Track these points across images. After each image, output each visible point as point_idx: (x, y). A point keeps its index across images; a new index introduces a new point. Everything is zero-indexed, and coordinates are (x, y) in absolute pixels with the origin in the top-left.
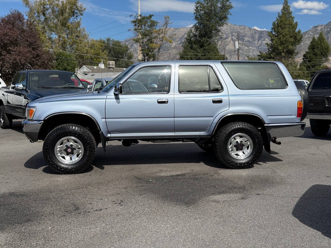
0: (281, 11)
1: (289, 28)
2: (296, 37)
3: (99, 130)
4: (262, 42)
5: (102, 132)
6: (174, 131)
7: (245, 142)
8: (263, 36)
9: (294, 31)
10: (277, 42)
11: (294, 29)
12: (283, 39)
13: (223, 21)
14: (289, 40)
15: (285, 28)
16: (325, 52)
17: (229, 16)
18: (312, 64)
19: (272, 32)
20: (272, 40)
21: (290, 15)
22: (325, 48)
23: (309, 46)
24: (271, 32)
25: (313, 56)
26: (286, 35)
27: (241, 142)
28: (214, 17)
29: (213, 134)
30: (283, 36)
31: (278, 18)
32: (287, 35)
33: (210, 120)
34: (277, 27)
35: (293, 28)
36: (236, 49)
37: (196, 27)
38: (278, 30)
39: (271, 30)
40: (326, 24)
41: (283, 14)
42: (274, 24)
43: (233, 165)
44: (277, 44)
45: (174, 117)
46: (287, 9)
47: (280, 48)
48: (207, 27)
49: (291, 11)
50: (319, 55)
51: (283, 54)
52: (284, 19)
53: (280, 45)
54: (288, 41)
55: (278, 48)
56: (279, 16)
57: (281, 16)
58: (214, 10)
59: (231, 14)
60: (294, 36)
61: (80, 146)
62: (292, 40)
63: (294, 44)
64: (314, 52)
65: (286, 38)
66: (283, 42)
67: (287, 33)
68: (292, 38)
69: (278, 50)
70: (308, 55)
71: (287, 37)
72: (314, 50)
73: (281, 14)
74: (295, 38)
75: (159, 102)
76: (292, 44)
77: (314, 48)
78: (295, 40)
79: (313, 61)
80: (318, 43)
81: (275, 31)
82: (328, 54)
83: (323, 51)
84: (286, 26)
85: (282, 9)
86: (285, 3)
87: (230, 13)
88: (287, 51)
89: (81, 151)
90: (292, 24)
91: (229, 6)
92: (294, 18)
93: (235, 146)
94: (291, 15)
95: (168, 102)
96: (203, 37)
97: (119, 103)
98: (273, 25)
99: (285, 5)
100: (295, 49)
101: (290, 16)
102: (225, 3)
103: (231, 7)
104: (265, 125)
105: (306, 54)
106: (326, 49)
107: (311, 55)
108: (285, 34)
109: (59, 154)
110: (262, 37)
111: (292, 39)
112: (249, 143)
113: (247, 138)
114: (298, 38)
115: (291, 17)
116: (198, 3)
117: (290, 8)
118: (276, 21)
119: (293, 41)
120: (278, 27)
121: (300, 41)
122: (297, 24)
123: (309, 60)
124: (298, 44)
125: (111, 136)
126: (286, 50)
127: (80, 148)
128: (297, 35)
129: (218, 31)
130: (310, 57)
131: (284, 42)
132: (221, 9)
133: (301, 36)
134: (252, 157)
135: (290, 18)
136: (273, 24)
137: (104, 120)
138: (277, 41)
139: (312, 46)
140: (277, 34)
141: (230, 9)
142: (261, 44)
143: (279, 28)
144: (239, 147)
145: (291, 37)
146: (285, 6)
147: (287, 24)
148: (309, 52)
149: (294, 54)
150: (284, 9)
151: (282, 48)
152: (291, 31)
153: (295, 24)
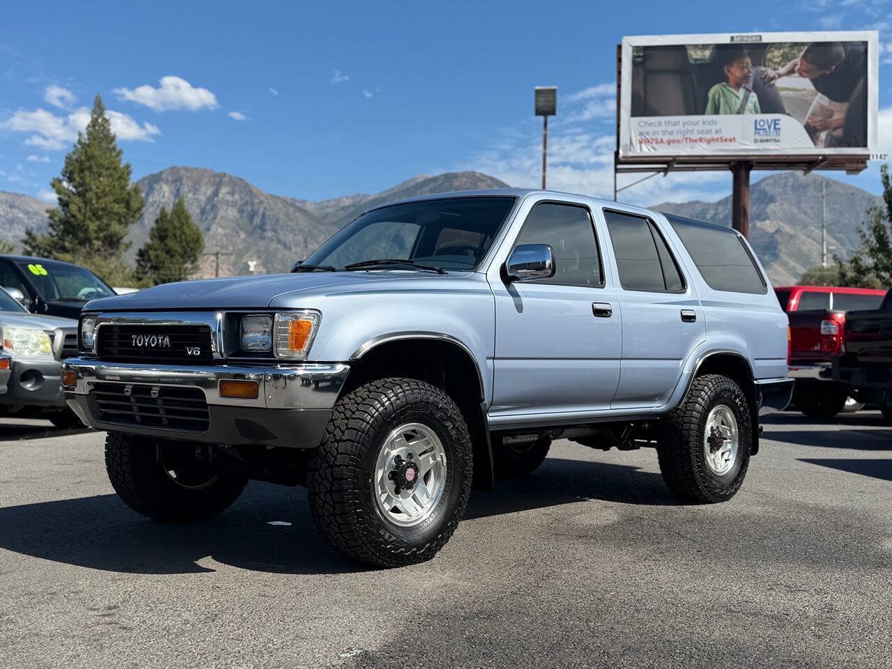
0: (87, 128)
1: (109, 176)
2: (130, 203)
3: (482, 398)
5: (485, 404)
9: (123, 188)
10: (83, 211)
11: (123, 182)
12: (97, 202)
14: (112, 208)
15: (100, 175)
16: (192, 249)
18: (163, 275)
19: (61, 181)
20: (64, 204)
21: (111, 143)
23: (152, 230)
24: (57, 179)
25: (163, 256)
30: (98, 198)
31: (79, 146)
32: (106, 195)
33: (678, 369)
34: (78, 171)
35: (120, 180)
38: (81, 178)
39: (61, 177)
41: (93, 138)
44: (82, 214)
45: (621, 359)
46: (103, 125)
47: (92, 226)
49: (112, 135)
50: (180, 254)
51: (97, 244)
53: (90, 218)
54: (111, 210)
55: (84, 225)
56: (80, 142)
57: (87, 141)
60: (123, 199)
63: (123, 219)
64: (166, 245)
65: (105, 202)
66: (97, 213)
67: (108, 189)
68: (119, 203)
69: (86, 231)
70: (152, 253)
71: (107, 199)
72: (166, 242)
73: (86, 136)
74: (128, 206)
75: (596, 312)
76: (120, 218)
77: (166, 237)
78: (126, 210)
79: (164, 269)
80: (173, 224)
81: (71, 180)
82: (198, 254)
83: (188, 246)
84: (102, 171)
85: (89, 126)
86: (97, 110)
88: (105, 238)
90: (118, 169)
92: (120, 152)
94: (114, 144)
95: (610, 311)
98: (67, 163)
99: (96, 116)
100: (126, 234)
101: (111, 146)
104: (755, 382)
105: (145, 250)
106: (194, 242)
107: (159, 252)
108: (104, 191)
111: (119, 207)
114: (134, 205)
115: (114, 149)
117: (110, 125)
118: (74, 153)
119: (124, 213)
120: (82, 171)
121: (138, 215)
122: (130, 169)
123: (154, 264)
124: (132, 223)
126: (104, 233)
128: (131, 199)
130: (157, 257)
131: (101, 213)
133: (140, 202)
135: (110, 150)
136: (68, 161)
137: (490, 362)
138: (83, 207)
139: (160, 229)
140: (77, 189)
143: (87, 173)
145: (116, 201)
146: (97, 119)
147: (106, 165)
148: (153, 245)
149: (122, 247)
150: (94, 126)
151: (95, 228)
152: (117, 187)
153: (123, 168)
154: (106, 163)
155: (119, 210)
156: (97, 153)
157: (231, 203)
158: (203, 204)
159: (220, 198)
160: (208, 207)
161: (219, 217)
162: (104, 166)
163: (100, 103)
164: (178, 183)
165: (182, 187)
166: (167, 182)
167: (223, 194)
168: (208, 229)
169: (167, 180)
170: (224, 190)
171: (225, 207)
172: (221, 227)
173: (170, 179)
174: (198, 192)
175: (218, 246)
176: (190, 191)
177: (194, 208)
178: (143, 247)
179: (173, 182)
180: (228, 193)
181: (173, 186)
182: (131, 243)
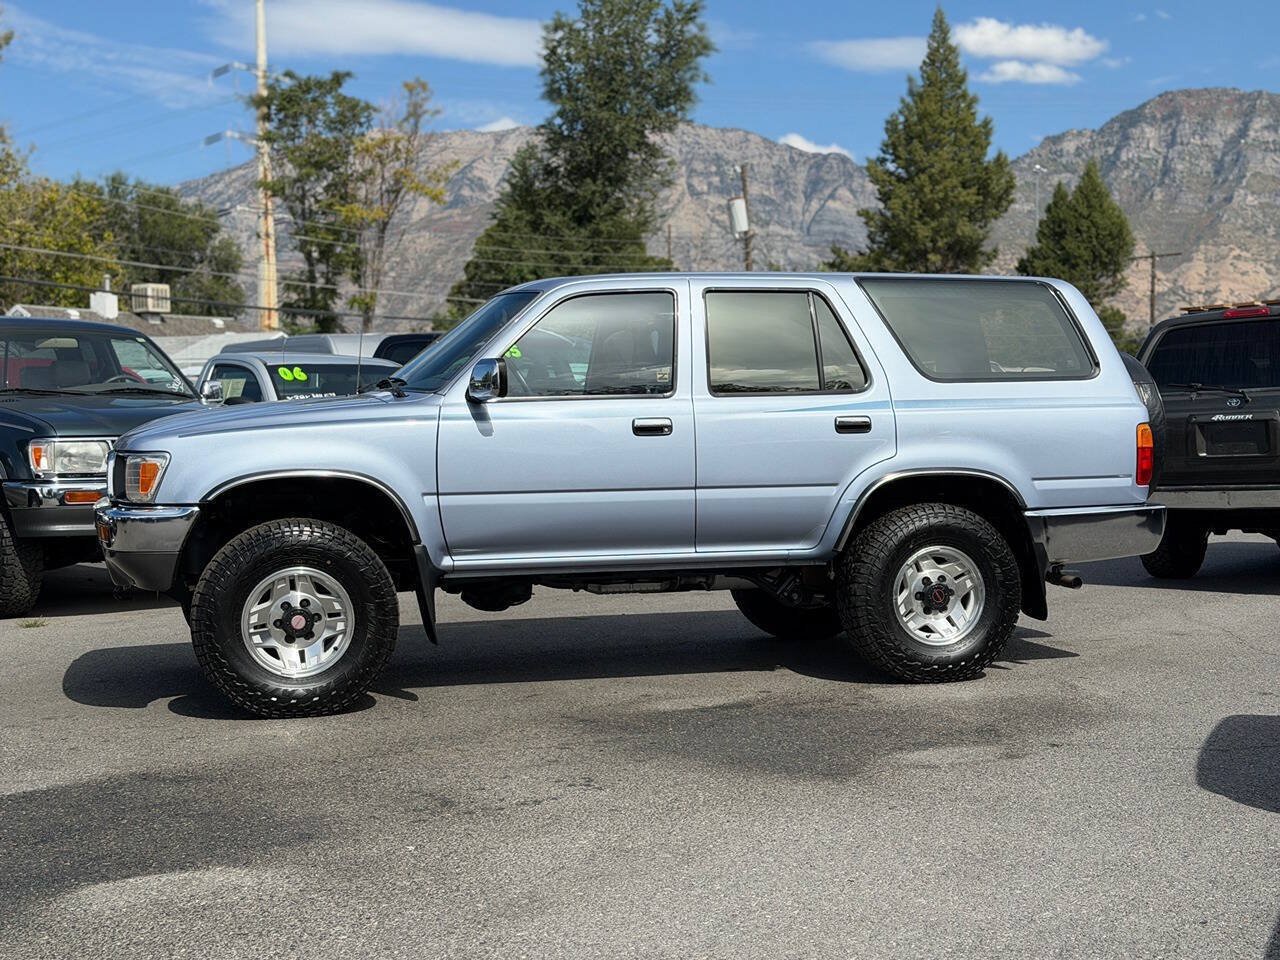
0: (921, 68)
1: (954, 144)
2: (989, 185)
3: (414, 539)
4: (823, 206)
5: (424, 547)
6: (695, 540)
7: (956, 578)
8: (827, 177)
9: (977, 160)
10: (910, 206)
11: (977, 150)
12: (932, 191)
13: (673, 108)
14: (956, 197)
15: (939, 144)
16: (1109, 252)
17: (697, 87)
19: (883, 161)
20: (885, 197)
21: (959, 87)
22: (1110, 234)
23: (1041, 223)
24: (878, 159)
25: (1057, 268)
26: (946, 174)
27: (942, 578)
28: (633, 91)
29: (840, 549)
30: (934, 181)
31: (909, 100)
32: (949, 176)
33: (827, 498)
34: (904, 142)
35: (972, 147)
36: (740, 233)
37: (555, 133)
38: (910, 153)
39: (882, 155)
40: (1097, 128)
41: (930, 82)
42: (891, 127)
43: (912, 669)
44: (908, 213)
45: (696, 488)
46: (946, 59)
47: (923, 231)
48: (604, 133)
49: (961, 74)
50: (1086, 262)
51: (935, 259)
52: (934, 107)
53: (921, 217)
54: (955, 200)
55: (911, 230)
56: (911, 93)
57: (921, 90)
58: (632, 59)
59: (706, 80)
60: (980, 178)
61: (337, 607)
62: (970, 196)
63: (978, 216)
64: (1063, 248)
65: (945, 188)
66: (933, 206)
67: (949, 165)
68: (970, 187)
69: (914, 240)
70: (1037, 264)
71: (947, 183)
72: (1063, 242)
73: (920, 82)
74: (984, 189)
75: (639, 431)
76: (971, 214)
77: (1063, 235)
78: (981, 198)
80: (1076, 211)
81: (897, 158)
82: (1122, 260)
83: (1103, 246)
84: (942, 136)
85: (924, 62)
86: (936, 35)
87: (702, 76)
88: (950, 247)
89: (343, 624)
90: (968, 129)
91: (695, 41)
92: (974, 100)
93: (920, 596)
94: (963, 87)
95: (670, 428)
96: (588, 180)
97: (487, 433)
98: (887, 130)
99: (935, 45)
100: (985, 238)
101: (959, 92)
102: (679, 27)
103: (705, 47)
104: (1028, 514)
105: (1028, 260)
106: (1113, 239)
107: (1050, 262)
108: (942, 171)
109: (257, 639)
110: (822, 184)
111: (968, 194)
112: (969, 584)
113: (962, 566)
114: (996, 188)
115: (964, 96)
116: (556, 29)
118: (901, 112)
119: (977, 202)
120: (909, 140)
121: (1004, 203)
122: (990, 126)
124: (996, 218)
125: (456, 563)
126: (945, 240)
127: (338, 615)
128: (989, 178)
129: (654, 152)
131: (938, 207)
132: (663, 56)
133: (1008, 179)
134: (981, 635)
135: (957, 99)
137: (431, 500)
138: (909, 201)
139: (1054, 222)
140: (907, 172)
141: (699, 54)
142: (820, 213)
143: (916, 143)
144: (934, 599)
145: (965, 185)
146: (937, 50)
147: (947, 126)
148: (1040, 250)
149: (982, 258)
150: (933, 62)
151: (929, 233)
152: (966, 160)
153: (980, 126)
154: (946, 123)
155: (968, 199)
156: (933, 107)
157: (1272, 147)
158: (1219, 155)
159: (1250, 141)
160: (1227, 159)
161: (1248, 174)
162: (944, 127)
163: (941, 22)
164: (1174, 122)
165: (1181, 126)
166: (1153, 121)
167: (1256, 131)
168: (1229, 200)
169: (1154, 117)
170: (1258, 123)
171: (1260, 156)
172: (1253, 193)
173: (1159, 116)
174: (1209, 134)
175: (1248, 229)
176: (1194, 134)
177: (1202, 163)
178: (1025, 256)
179: (1164, 120)
180: (1266, 128)
181: (1164, 126)
182: (995, 251)
